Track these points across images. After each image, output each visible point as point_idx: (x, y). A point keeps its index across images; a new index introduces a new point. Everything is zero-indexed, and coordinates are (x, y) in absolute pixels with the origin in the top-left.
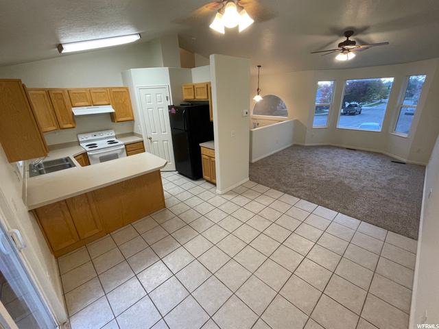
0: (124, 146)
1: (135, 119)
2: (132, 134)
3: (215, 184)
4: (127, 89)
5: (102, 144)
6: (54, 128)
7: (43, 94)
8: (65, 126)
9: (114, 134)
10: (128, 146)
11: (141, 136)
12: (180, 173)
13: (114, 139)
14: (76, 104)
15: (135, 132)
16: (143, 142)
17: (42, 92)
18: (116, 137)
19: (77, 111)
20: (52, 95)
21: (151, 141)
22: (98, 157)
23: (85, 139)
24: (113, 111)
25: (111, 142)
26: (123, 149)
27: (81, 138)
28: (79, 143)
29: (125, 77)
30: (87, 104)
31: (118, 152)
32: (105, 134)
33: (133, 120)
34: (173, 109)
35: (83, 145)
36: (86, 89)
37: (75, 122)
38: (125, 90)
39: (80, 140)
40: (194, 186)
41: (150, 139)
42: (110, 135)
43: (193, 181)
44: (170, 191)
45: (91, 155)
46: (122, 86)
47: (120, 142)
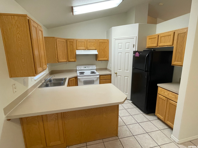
0: (99, 76)
1: (109, 60)
2: (106, 69)
3: (171, 128)
4: (108, 40)
5: (87, 73)
6: (65, 60)
7: (64, 41)
8: (71, 60)
9: (95, 68)
10: (101, 77)
11: (110, 71)
12: (134, 103)
13: (95, 71)
14: (79, 48)
15: (107, 68)
16: (111, 75)
17: (64, 40)
18: (96, 70)
19: (78, 52)
20: (68, 43)
21: (116, 75)
22: (83, 80)
23: (80, 69)
24: (97, 53)
25: (93, 73)
26: (98, 78)
27: (78, 68)
28: (76, 71)
29: (108, 33)
30: (84, 48)
31: (95, 79)
32: (91, 67)
33: (108, 60)
34: (137, 53)
35: (78, 72)
36: (85, 40)
37: (76, 58)
38: (107, 41)
39: (77, 69)
40: (145, 120)
41: (116, 73)
42: (93, 68)
43: (144, 114)
44: (124, 118)
45: (79, 79)
46: (106, 39)
47: (97, 73)
